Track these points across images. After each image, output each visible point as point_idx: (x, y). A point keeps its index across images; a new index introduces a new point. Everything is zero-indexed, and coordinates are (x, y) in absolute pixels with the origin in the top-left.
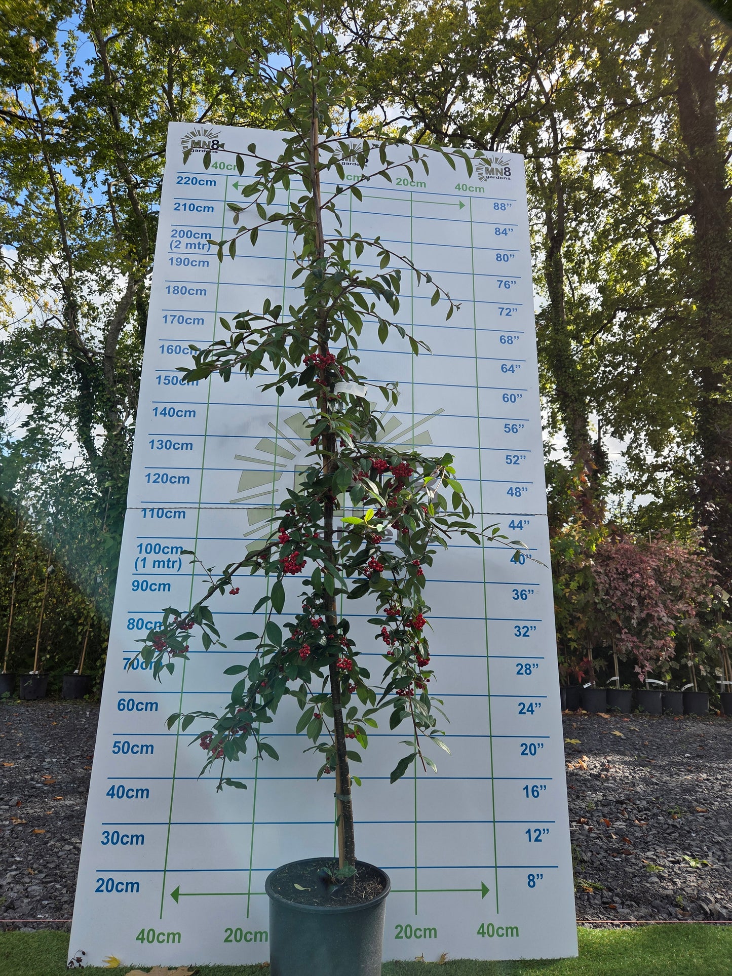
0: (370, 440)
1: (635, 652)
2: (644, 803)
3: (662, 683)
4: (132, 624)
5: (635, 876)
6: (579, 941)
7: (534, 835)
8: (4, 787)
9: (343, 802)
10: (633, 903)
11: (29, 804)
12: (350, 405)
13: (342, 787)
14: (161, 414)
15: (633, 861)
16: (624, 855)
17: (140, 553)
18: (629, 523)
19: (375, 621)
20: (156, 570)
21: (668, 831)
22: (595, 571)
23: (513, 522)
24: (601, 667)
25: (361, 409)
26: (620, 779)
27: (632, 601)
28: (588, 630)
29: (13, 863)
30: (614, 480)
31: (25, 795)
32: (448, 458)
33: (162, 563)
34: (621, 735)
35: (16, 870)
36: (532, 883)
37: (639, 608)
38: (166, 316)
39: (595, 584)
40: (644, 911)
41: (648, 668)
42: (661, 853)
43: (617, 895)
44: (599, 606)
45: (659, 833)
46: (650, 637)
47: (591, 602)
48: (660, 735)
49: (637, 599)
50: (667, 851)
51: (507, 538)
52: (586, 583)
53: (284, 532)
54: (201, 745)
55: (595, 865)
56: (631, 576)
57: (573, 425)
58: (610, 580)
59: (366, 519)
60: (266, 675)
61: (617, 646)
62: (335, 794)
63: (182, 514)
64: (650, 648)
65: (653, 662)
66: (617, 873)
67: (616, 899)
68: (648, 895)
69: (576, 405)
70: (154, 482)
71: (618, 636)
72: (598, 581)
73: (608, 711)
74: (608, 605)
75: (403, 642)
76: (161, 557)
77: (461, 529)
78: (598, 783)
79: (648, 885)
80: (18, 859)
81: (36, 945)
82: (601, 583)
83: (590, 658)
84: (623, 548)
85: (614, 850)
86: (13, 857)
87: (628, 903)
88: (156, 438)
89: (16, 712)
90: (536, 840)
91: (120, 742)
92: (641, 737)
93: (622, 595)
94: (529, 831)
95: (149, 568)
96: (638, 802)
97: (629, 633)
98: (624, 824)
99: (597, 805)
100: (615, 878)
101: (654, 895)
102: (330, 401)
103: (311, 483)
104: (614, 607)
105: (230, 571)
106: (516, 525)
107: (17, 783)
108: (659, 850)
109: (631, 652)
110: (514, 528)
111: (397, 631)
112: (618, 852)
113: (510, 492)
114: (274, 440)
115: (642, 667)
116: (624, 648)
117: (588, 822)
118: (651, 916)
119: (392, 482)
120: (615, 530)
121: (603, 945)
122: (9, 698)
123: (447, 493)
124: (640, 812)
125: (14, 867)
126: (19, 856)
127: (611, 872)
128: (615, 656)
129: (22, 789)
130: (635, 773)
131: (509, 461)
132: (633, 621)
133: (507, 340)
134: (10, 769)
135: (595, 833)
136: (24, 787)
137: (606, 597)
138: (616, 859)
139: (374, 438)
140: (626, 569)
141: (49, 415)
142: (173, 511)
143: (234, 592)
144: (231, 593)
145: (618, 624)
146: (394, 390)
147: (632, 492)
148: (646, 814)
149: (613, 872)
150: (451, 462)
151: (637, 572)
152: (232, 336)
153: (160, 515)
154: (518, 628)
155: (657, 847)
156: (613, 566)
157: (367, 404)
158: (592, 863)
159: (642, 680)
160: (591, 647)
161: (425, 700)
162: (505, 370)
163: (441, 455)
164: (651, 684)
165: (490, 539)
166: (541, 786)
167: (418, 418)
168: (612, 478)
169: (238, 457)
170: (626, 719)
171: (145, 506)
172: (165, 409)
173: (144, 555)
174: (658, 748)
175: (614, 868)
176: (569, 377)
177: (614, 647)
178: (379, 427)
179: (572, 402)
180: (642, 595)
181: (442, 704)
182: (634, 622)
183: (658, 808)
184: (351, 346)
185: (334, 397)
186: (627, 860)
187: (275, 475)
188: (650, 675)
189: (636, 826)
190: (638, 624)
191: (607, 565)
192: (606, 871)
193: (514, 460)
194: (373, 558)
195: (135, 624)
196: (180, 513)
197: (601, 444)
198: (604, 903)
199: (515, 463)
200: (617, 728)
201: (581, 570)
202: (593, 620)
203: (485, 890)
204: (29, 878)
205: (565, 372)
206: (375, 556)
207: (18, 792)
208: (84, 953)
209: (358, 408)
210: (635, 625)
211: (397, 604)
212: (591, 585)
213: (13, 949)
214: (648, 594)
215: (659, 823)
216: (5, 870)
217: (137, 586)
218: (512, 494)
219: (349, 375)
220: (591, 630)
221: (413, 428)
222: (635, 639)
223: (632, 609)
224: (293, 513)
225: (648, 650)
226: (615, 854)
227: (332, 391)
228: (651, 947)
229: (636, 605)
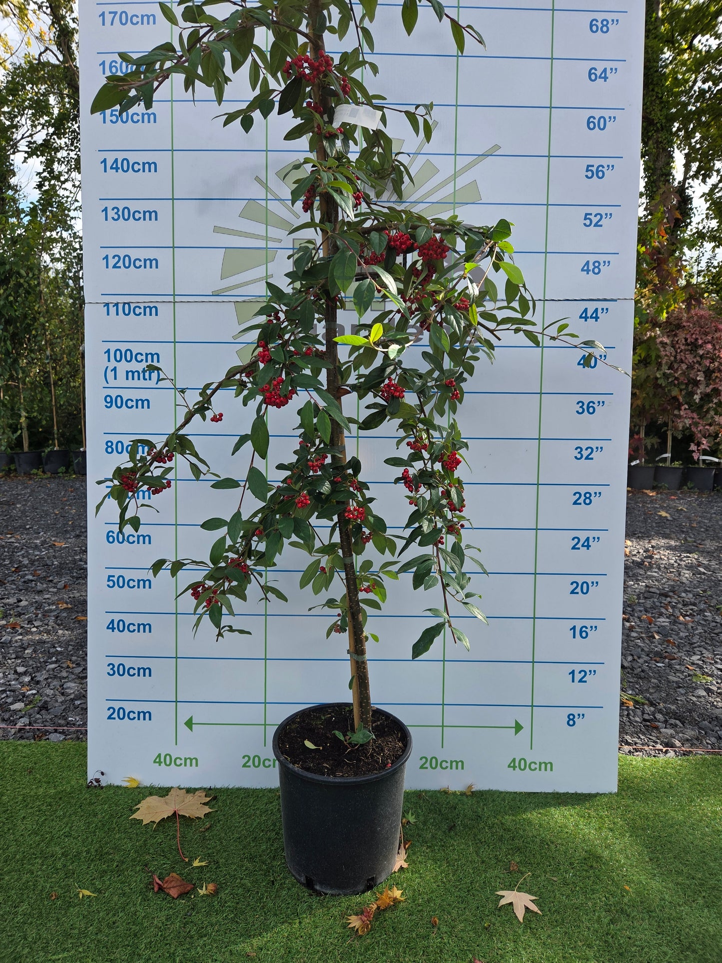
0: (395, 197)
1: (694, 429)
2: (691, 595)
3: (716, 460)
4: (111, 447)
5: (680, 687)
6: (620, 774)
7: (578, 677)
8: (54, 568)
9: (357, 662)
10: (678, 722)
11: (76, 586)
12: (365, 145)
13: (356, 646)
14: (112, 168)
15: (678, 667)
16: (667, 660)
17: (109, 361)
18: (703, 283)
19: (394, 462)
20: (130, 383)
21: (716, 631)
22: (661, 342)
23: (586, 310)
24: (653, 445)
25: (381, 150)
26: (665, 567)
27: (698, 375)
28: (644, 406)
29: (53, 654)
30: (695, 231)
31: (73, 577)
32: (504, 228)
33: (136, 374)
34: (668, 515)
35: (56, 662)
36: (571, 723)
37: (705, 382)
38: (103, 14)
39: (658, 357)
40: (690, 733)
41: (705, 444)
42: (708, 658)
43: (660, 711)
44: (659, 382)
45: (705, 632)
46: (712, 413)
47: (652, 377)
48: (709, 515)
49: (704, 372)
50: (715, 655)
51: (577, 337)
52: (648, 356)
53: (265, 346)
54: (193, 594)
55: (636, 672)
56: (701, 346)
57: (655, 161)
58: (676, 352)
59: (371, 339)
60: (261, 522)
61: (673, 422)
62: (348, 651)
63: (154, 310)
64: (710, 425)
65: (711, 439)
66: (660, 681)
67: (659, 716)
68: (695, 715)
69: (662, 135)
70: (115, 267)
71: (676, 412)
72: (663, 353)
73: (653, 488)
74: (670, 380)
75: (430, 486)
76: (135, 366)
77: (514, 327)
78: (642, 572)
79: (694, 699)
80: (59, 649)
81: (58, 760)
82: (666, 355)
83: (642, 435)
84: (696, 315)
85: (657, 654)
86: (54, 647)
87: (672, 721)
88: (110, 205)
89: (72, 487)
90: (580, 681)
91: (114, 576)
92: (688, 518)
93: (687, 368)
94: (573, 672)
95: (122, 381)
96: (683, 595)
97: (689, 409)
98: (668, 620)
99: (639, 598)
100: (657, 688)
101: (702, 714)
102: (326, 138)
103: (300, 274)
104: (676, 382)
105: (209, 392)
106: (589, 315)
107: (67, 564)
108: (707, 654)
109: (687, 428)
110: (586, 318)
111: (422, 473)
112: (660, 656)
113: (586, 269)
114: (263, 203)
115: (698, 444)
116: (680, 426)
117: (629, 618)
118: (697, 739)
119: (419, 266)
120: (693, 295)
121: (645, 780)
122: (66, 472)
123: (500, 280)
124: (684, 605)
125: (54, 659)
126: (60, 646)
127: (653, 680)
128: (669, 433)
129: (71, 570)
130: (681, 560)
131: (588, 222)
132: (695, 397)
133: (600, 25)
134: (61, 549)
135: (637, 632)
136: (73, 569)
137: (668, 372)
138: (659, 665)
139: (400, 194)
140: (696, 339)
141: (60, 173)
142: (142, 305)
143: (217, 419)
144: (212, 420)
145: (678, 400)
146: (427, 117)
147: (713, 244)
148: (692, 610)
149: (656, 681)
150: (509, 235)
151: (709, 342)
152: (181, 35)
153: (127, 312)
154: (579, 450)
155: (704, 651)
156: (682, 335)
157: (389, 141)
158: (633, 669)
159: (696, 458)
160: (645, 424)
161: (457, 550)
162: (593, 77)
163: (492, 223)
164: (704, 461)
165: (553, 338)
166: (591, 627)
167: (462, 162)
168: (692, 229)
169: (217, 230)
170: (673, 497)
171: (107, 299)
172: (116, 161)
173: (113, 364)
174: (707, 530)
175: (657, 676)
176: (657, 97)
177: (670, 424)
178: (406, 179)
179: (657, 131)
180: (711, 369)
181: (480, 551)
182: (697, 398)
183: (706, 603)
184: (366, 49)
185: (334, 132)
186: (670, 666)
187: (268, 255)
188: (705, 452)
189: (680, 624)
190: (701, 399)
191: (676, 335)
192: (647, 679)
193: (595, 220)
194: (390, 379)
195: (114, 447)
196: (151, 308)
197: (687, 185)
198: (645, 720)
199: (596, 225)
200: (662, 508)
201: (645, 341)
202: (651, 396)
203: (518, 728)
204: (67, 672)
205: (653, 90)
206: (393, 377)
207: (67, 574)
208: (103, 774)
209: (376, 150)
210: (697, 401)
211: (425, 436)
212: (653, 358)
213: (35, 764)
214: (718, 367)
215: (706, 621)
216: (45, 662)
217: (110, 402)
218: (588, 271)
219: (359, 95)
220: (647, 407)
221: (455, 176)
222: (695, 415)
223: (696, 383)
224: (278, 318)
225: (707, 427)
226: (658, 659)
227: (331, 121)
228: (699, 784)
229: (702, 379)
